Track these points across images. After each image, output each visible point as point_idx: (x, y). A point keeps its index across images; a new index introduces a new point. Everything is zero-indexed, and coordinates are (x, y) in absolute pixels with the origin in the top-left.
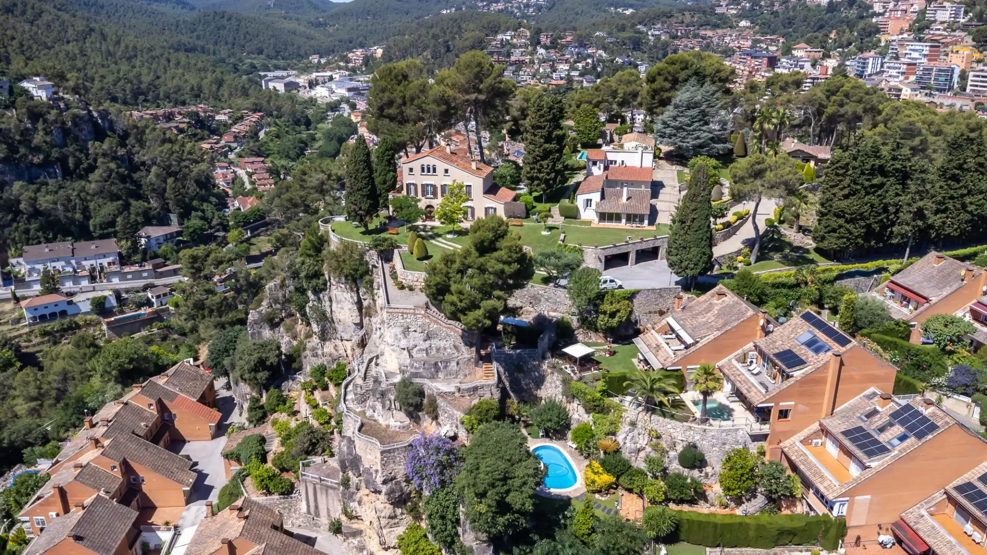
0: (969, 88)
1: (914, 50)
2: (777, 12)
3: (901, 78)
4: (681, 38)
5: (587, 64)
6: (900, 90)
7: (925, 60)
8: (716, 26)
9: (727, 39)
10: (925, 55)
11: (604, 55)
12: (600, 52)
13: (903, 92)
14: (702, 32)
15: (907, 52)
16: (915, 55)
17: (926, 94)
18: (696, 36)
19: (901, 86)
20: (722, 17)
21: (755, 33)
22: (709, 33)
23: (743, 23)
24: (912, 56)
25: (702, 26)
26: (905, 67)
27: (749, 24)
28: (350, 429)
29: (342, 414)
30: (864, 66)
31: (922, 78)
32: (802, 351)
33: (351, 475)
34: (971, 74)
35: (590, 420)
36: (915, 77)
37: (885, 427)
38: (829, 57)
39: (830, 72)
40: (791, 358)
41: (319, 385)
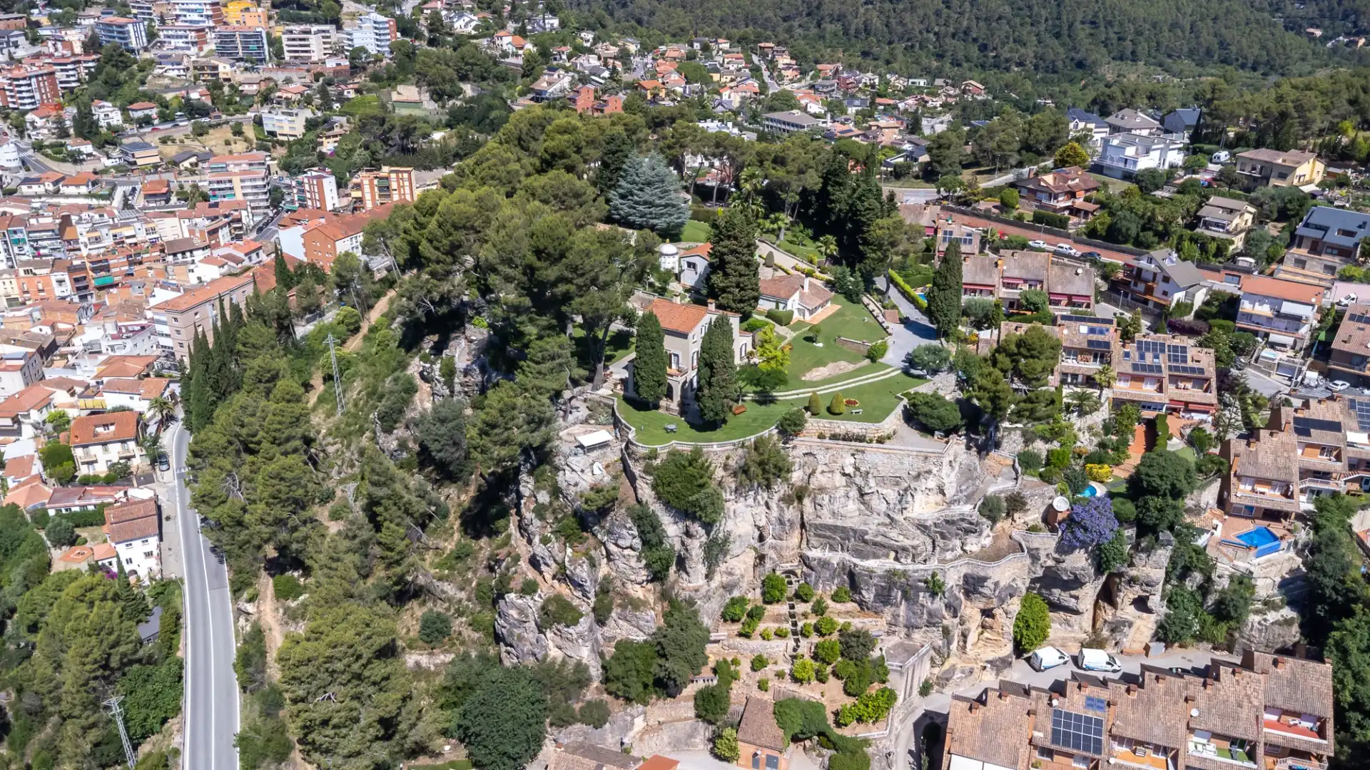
0: (287, 56)
1: (189, 10)
3: (194, 50)
6: (216, 68)
7: (210, 23)
10: (208, 16)
13: (221, 69)
15: (178, 12)
16: (195, 17)
17: (246, 69)
19: (214, 62)
24: (188, 18)
26: (193, 34)
28: (953, 579)
29: (934, 575)
30: (124, 35)
31: (225, 48)
32: (1094, 337)
33: (949, 621)
34: (284, 37)
35: (1055, 445)
36: (213, 47)
37: (1142, 357)
38: (38, 24)
39: (78, 49)
40: (1099, 343)
41: (755, 615)
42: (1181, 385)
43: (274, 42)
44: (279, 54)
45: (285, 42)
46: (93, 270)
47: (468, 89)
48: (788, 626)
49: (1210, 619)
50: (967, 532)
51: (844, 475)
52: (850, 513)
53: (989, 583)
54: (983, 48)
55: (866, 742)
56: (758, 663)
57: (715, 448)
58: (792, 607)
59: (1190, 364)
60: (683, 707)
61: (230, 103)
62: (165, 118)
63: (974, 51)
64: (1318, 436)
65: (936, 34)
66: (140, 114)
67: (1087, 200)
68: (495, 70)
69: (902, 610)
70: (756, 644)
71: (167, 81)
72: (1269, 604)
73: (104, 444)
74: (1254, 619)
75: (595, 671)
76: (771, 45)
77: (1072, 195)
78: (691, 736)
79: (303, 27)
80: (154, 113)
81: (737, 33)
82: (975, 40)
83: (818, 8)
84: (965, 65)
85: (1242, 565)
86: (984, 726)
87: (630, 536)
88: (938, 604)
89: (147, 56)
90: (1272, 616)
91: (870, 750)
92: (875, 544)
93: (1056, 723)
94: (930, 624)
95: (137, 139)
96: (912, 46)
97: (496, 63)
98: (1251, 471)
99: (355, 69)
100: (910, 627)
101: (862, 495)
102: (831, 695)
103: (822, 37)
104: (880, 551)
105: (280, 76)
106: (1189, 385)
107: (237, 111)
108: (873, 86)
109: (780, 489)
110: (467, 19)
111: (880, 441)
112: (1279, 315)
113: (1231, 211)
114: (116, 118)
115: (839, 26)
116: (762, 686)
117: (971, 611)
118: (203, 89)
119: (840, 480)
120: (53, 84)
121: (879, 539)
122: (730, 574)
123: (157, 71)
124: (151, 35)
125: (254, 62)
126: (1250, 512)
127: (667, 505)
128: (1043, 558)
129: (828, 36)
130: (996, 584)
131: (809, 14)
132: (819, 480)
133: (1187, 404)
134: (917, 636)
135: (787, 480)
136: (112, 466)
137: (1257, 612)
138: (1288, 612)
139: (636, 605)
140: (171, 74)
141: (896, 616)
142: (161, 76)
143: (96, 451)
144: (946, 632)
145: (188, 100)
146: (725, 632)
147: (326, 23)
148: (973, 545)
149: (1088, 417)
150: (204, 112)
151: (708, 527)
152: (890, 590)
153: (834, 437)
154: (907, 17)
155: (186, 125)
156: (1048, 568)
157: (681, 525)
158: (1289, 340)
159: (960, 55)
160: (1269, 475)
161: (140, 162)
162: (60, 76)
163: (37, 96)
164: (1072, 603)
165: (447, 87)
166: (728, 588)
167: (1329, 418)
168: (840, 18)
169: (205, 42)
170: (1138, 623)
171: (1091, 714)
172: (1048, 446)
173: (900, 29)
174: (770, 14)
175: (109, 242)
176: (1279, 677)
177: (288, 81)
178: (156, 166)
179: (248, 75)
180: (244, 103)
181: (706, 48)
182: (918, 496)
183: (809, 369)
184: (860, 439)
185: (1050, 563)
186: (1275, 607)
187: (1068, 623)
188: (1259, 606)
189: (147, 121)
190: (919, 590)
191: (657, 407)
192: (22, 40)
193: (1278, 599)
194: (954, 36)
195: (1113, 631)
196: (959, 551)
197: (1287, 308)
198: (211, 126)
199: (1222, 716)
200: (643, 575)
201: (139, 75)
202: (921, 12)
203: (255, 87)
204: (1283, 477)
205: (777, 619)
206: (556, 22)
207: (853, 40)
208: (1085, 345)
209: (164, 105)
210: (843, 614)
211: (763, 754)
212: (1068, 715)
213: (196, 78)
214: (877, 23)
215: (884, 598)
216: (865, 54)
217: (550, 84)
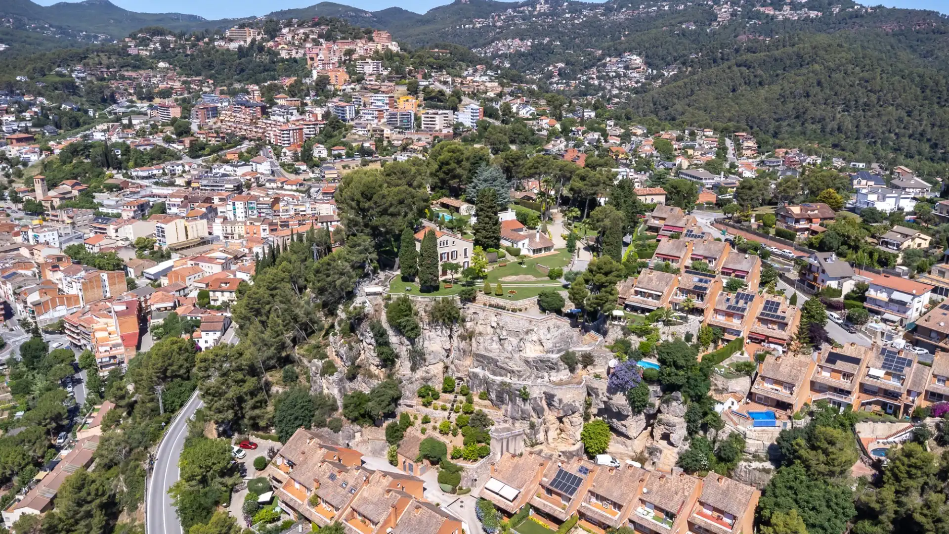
0: (423, 126)
1: (378, 100)
2: (192, 55)
3: (376, 121)
4: (109, 80)
5: (35, 113)
6: (383, 131)
7: (387, 107)
8: (136, 68)
9: (154, 81)
10: (386, 104)
11: (45, 102)
12: (41, 99)
13: (385, 132)
14: (126, 74)
15: (372, 101)
16: (380, 103)
17: (399, 132)
18: (123, 78)
19: (382, 128)
20: (137, 57)
21: (180, 75)
22: (134, 74)
23: (162, 65)
24: (377, 104)
25: (122, 67)
26: (377, 112)
27: (167, 65)
28: (536, 392)
29: (525, 388)
30: (344, 112)
31: (391, 122)
32: (700, 284)
33: (535, 419)
34: (423, 116)
35: (644, 339)
36: (385, 120)
37: (737, 302)
38: (306, 105)
39: (320, 118)
40: (700, 288)
41: (436, 397)
42: (770, 326)
43: (417, 119)
44: (419, 126)
45: (423, 119)
46: (281, 226)
47: (513, 147)
48: (449, 406)
49: (714, 459)
50: (552, 368)
51: (493, 327)
52: (493, 349)
53: (556, 399)
54: (935, 146)
55: (461, 469)
56: (426, 421)
57: (419, 299)
58: (456, 397)
59: (779, 313)
60: (380, 433)
61: (385, 150)
62: (349, 155)
63: (926, 148)
64: (840, 365)
65: (896, 134)
66: (336, 152)
67: (821, 225)
68: (531, 138)
69: (509, 407)
70: (429, 410)
71: (357, 137)
72: (756, 457)
73: (222, 292)
74: (743, 464)
75: (340, 403)
76: (744, 134)
77: (810, 220)
78: (382, 450)
79: (434, 111)
80: (343, 152)
81: (720, 125)
82: (929, 140)
83: (804, 113)
84: (917, 157)
85: (741, 428)
86: (516, 467)
87: (369, 338)
88: (528, 407)
89: (352, 123)
90: (755, 464)
91: (463, 474)
92: (502, 368)
93: (558, 476)
94: (524, 419)
95: (331, 165)
96: (875, 143)
97: (533, 134)
98: (770, 375)
99: (456, 135)
100: (514, 419)
101: (501, 340)
102: (454, 442)
103: (804, 133)
104: (503, 372)
105: (415, 137)
106: (776, 327)
107: (387, 154)
108: (814, 165)
109: (458, 330)
110: (528, 109)
111: (514, 311)
112: (891, 300)
113: (907, 236)
114: (324, 154)
115: (819, 126)
116: (423, 431)
117: (551, 416)
118: (373, 142)
119: (490, 330)
120: (301, 135)
121: (504, 366)
122: (427, 372)
123: (354, 131)
124: (357, 112)
125: (403, 129)
126: (765, 401)
127: (391, 326)
128: (601, 396)
129: (808, 132)
130: (560, 401)
131: (797, 117)
132: (479, 328)
133: (768, 337)
134: (517, 424)
135: (464, 326)
136: (224, 302)
137: (747, 460)
138: (768, 465)
139: (371, 376)
140: (360, 133)
141: (506, 411)
142: (355, 134)
143: (218, 294)
144: (532, 426)
145: (362, 146)
146: (416, 401)
147: (448, 109)
148: (555, 377)
149: (671, 327)
150: (369, 153)
151: (412, 341)
152: (503, 394)
153: (491, 306)
154: (873, 122)
155: (358, 160)
156: (605, 402)
157: (398, 337)
158: (897, 318)
159: (913, 150)
160: (781, 379)
161: (327, 176)
162: (306, 131)
163: (292, 140)
164: (623, 430)
165: (502, 146)
166: (426, 380)
167: (854, 355)
168: (821, 120)
169: (383, 117)
170: (665, 451)
171: (579, 475)
172: (640, 339)
173: (866, 130)
174: (764, 116)
175: (292, 213)
176: (718, 488)
177: (419, 140)
178: (334, 179)
179: (399, 136)
180: (393, 150)
181: (692, 134)
182: (528, 345)
183: (506, 275)
184: (503, 308)
185: (605, 399)
186: (760, 460)
187: (624, 444)
188: (750, 457)
189: (339, 156)
190: (516, 396)
191: (413, 281)
192: (295, 112)
193: (762, 455)
194: (910, 136)
195: (651, 454)
196: (546, 378)
197: (896, 296)
198: (371, 161)
199: (663, 497)
200: (377, 361)
201: (344, 133)
202: (885, 118)
203: (400, 142)
204: (789, 381)
205: (446, 401)
206: (593, 114)
207: (828, 136)
208: (691, 288)
209: (351, 148)
210: (479, 405)
211: (408, 461)
212: (566, 473)
213: (372, 136)
214: (848, 123)
215: (501, 400)
216: (835, 146)
217: (554, 146)
